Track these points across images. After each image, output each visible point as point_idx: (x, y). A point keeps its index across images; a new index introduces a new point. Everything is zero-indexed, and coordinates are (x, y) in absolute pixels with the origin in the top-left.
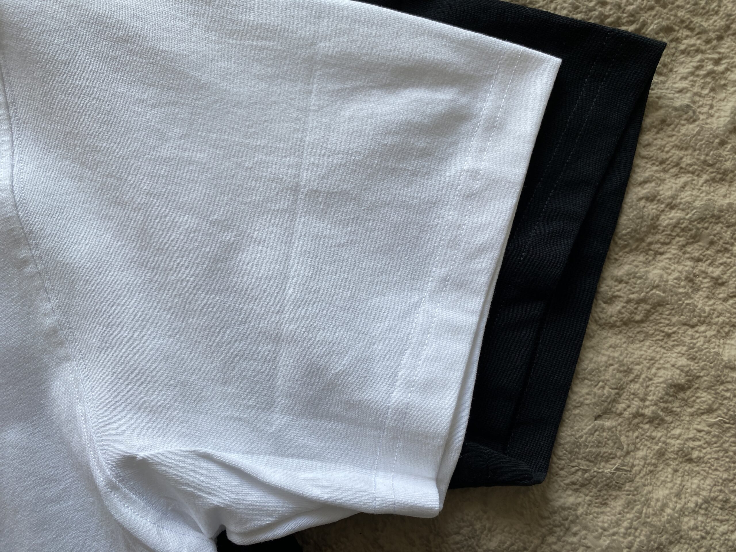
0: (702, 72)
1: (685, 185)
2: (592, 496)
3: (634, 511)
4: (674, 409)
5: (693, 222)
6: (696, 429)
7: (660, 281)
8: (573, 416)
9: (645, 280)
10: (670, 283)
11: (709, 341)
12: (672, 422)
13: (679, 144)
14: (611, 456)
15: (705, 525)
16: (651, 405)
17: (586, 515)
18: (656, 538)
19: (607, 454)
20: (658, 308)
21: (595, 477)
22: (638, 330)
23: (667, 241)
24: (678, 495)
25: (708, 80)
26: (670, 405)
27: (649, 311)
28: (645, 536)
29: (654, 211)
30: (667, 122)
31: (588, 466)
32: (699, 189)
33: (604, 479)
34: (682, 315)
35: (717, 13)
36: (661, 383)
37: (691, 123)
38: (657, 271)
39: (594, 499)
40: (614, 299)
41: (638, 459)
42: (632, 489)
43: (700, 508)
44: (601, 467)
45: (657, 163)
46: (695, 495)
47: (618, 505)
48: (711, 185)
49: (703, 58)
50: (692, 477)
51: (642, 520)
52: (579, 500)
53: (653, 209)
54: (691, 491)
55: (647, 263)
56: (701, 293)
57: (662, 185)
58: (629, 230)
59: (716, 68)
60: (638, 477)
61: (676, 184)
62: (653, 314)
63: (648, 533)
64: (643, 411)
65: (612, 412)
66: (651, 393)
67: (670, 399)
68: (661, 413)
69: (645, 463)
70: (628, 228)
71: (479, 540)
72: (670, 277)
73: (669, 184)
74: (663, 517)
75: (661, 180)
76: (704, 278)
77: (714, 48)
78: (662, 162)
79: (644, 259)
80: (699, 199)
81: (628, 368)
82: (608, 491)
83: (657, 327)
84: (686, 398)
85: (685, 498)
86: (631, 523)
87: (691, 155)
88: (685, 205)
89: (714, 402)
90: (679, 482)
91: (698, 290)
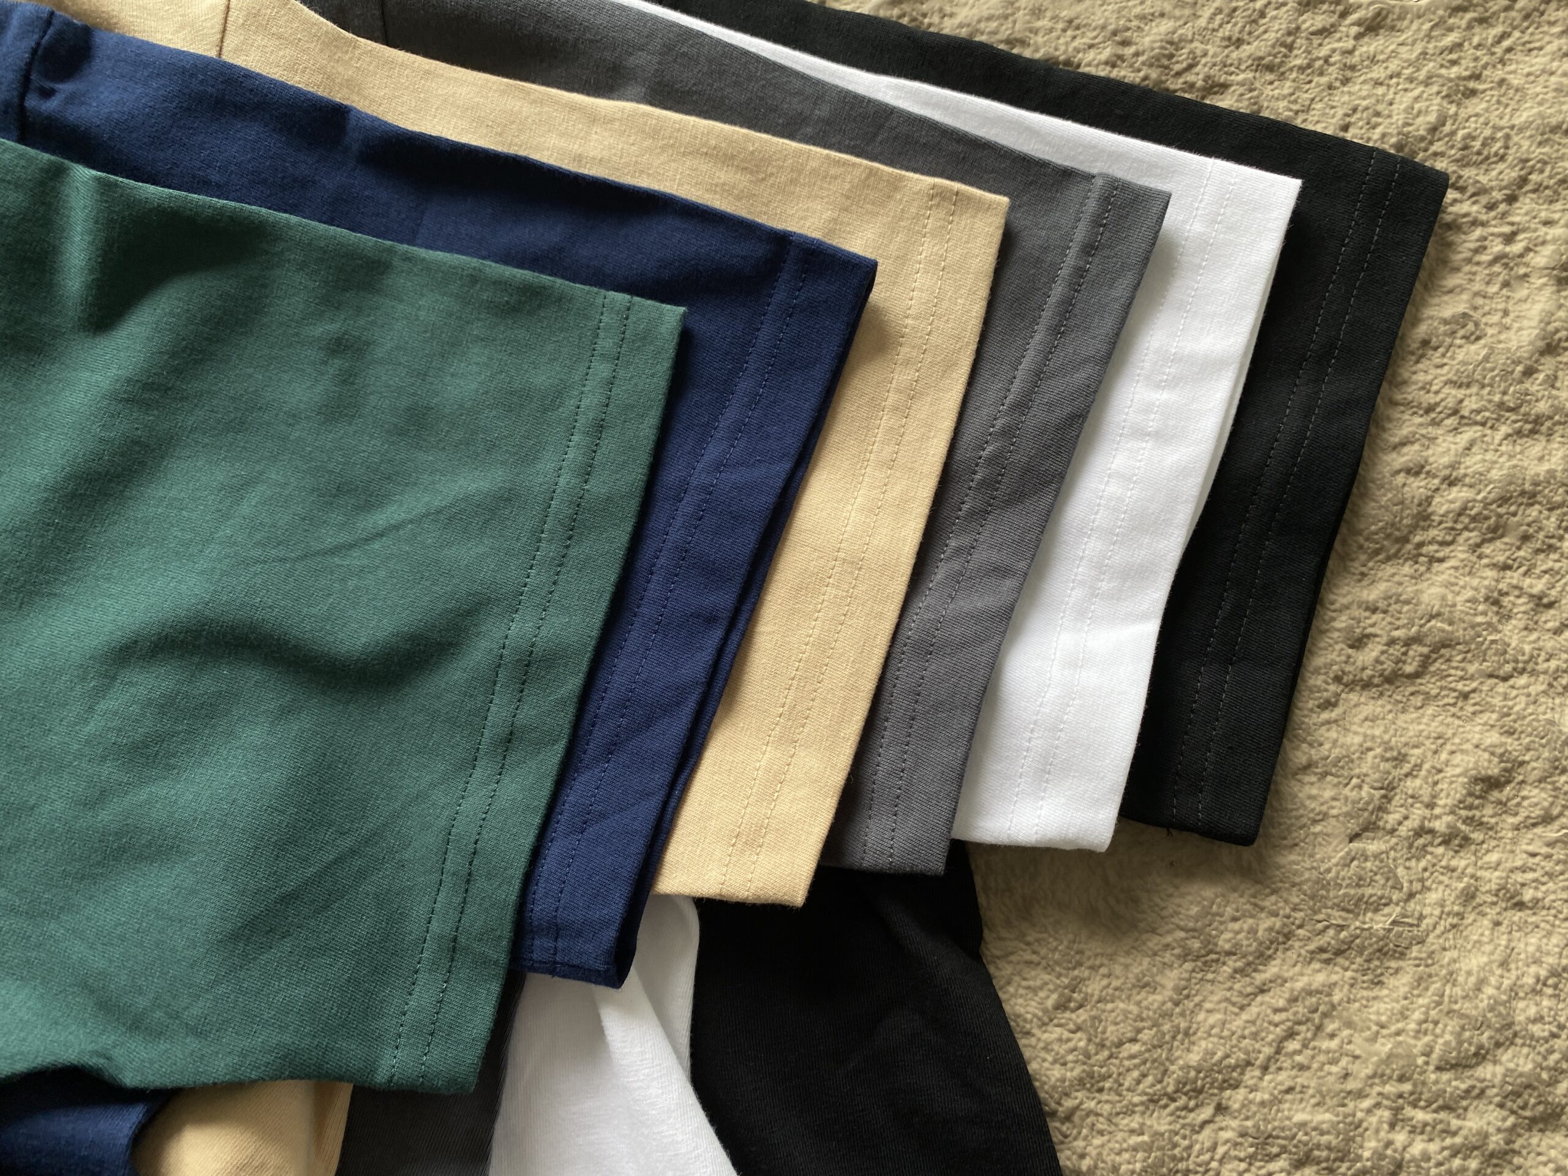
0: (1485, 258)
1: (1471, 445)
2: (1356, 971)
3: (1429, 993)
4: (1485, 819)
5: (1491, 504)
6: (1526, 852)
7: (1441, 606)
8: (1312, 837)
9: (1416, 605)
10: (1459, 607)
11: (1535, 702)
12: (1483, 842)
13: (1455, 378)
14: (1383, 901)
15: (1556, 1014)
16: (1445, 814)
17: (1348, 1002)
18: (1472, 1037)
19: (1374, 898)
20: (1443, 651)
21: (1357, 937)
22: (1412, 689)
23: (1449, 538)
24: (1504, 964)
25: (1497, 268)
26: (1478, 813)
27: (1427, 657)
28: (1452, 1033)
29: (1422, 490)
30: (1432, 344)
31: (1345, 919)
32: (1497, 451)
33: (1374, 939)
34: (1484, 660)
35: (1502, 158)
36: (1458, 776)
37: (1473, 343)
38: (1436, 590)
39: (1358, 975)
40: (1365, 640)
41: (1429, 905)
42: (1424, 955)
43: (1545, 984)
44: (1367, 919)
45: (1421, 412)
46: (1535, 962)
47: (1401, 983)
48: (1515, 441)
49: (1485, 234)
50: (1526, 934)
51: (1445, 1007)
52: (1334, 978)
53: (1419, 487)
54: (1527, 957)
55: (1416, 577)
56: (1514, 622)
57: (1432, 446)
58: (1381, 524)
59: (1508, 249)
60: (1432, 936)
61: (1455, 444)
62: (1435, 660)
63: (1458, 1029)
64: (1431, 825)
65: (1378, 828)
66: (1443, 795)
67: (1477, 802)
68: (1463, 827)
69: (1442, 912)
70: (1380, 521)
71: (1171, 1050)
72: (1459, 599)
73: (1445, 445)
74: (1482, 1001)
75: (1429, 439)
76: (1518, 597)
77: (1504, 215)
78: (1429, 409)
79: (1412, 571)
80: (1498, 466)
81: (1400, 753)
82: (1381, 962)
83: (1443, 683)
84: (1504, 800)
85: (1517, 969)
86: (1427, 1013)
87: (1477, 394)
88: (1473, 477)
89: (1552, 804)
90: (1504, 943)
91: (1510, 617)
